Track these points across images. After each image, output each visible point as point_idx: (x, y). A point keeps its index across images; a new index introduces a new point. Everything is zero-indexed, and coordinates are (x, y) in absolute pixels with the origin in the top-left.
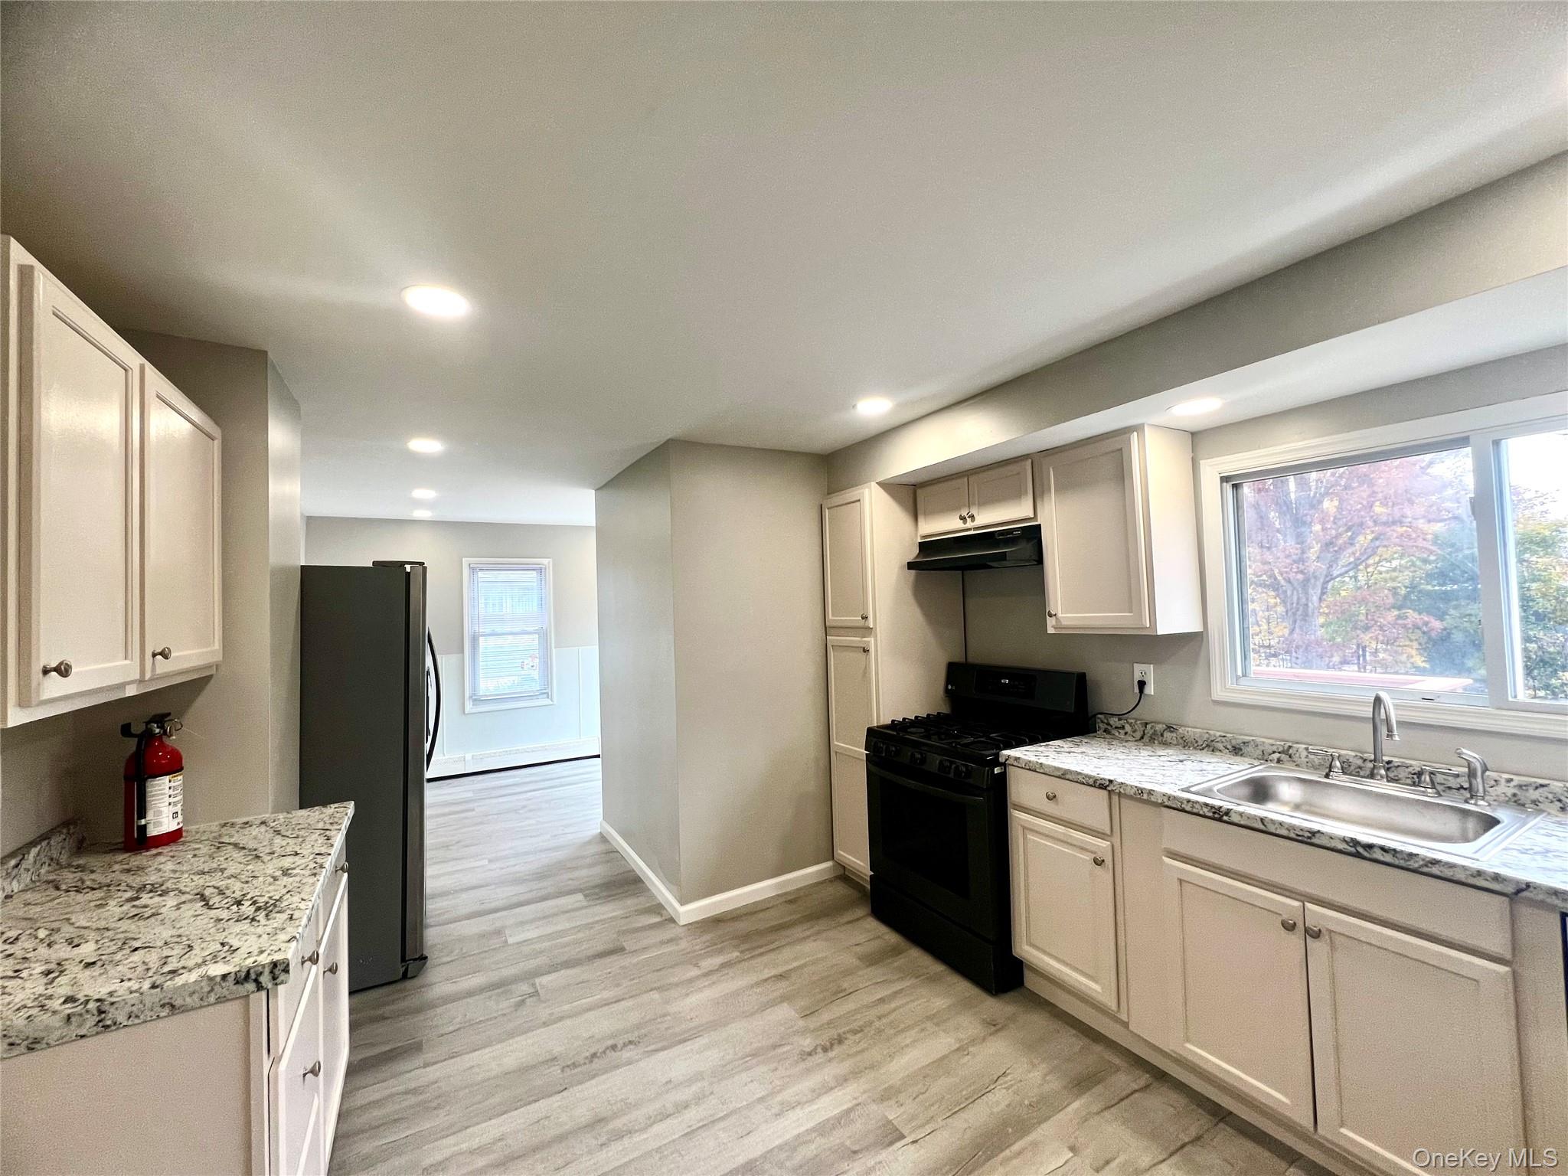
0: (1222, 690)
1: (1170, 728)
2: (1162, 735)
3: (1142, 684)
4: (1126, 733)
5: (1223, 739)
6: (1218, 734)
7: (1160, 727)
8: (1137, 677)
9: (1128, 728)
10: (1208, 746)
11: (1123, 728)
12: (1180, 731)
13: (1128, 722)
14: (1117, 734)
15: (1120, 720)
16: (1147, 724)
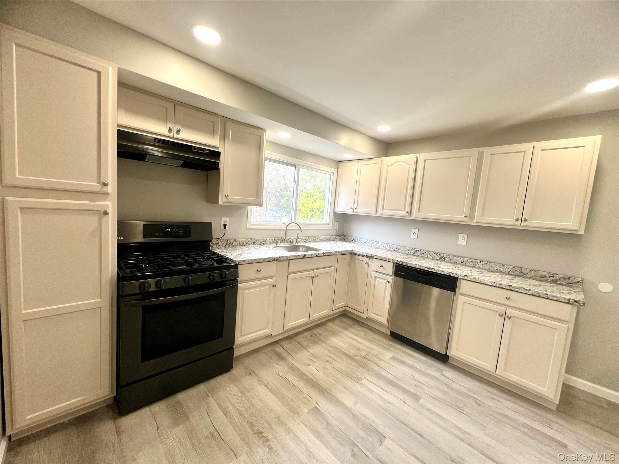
0: (250, 225)
1: (236, 240)
2: (233, 243)
3: (225, 226)
4: (219, 246)
5: (251, 241)
6: (250, 239)
7: (232, 241)
8: (223, 223)
9: (220, 243)
10: (247, 244)
11: (218, 243)
12: (239, 240)
13: (220, 241)
14: (215, 247)
15: (217, 241)
16: (228, 240)
